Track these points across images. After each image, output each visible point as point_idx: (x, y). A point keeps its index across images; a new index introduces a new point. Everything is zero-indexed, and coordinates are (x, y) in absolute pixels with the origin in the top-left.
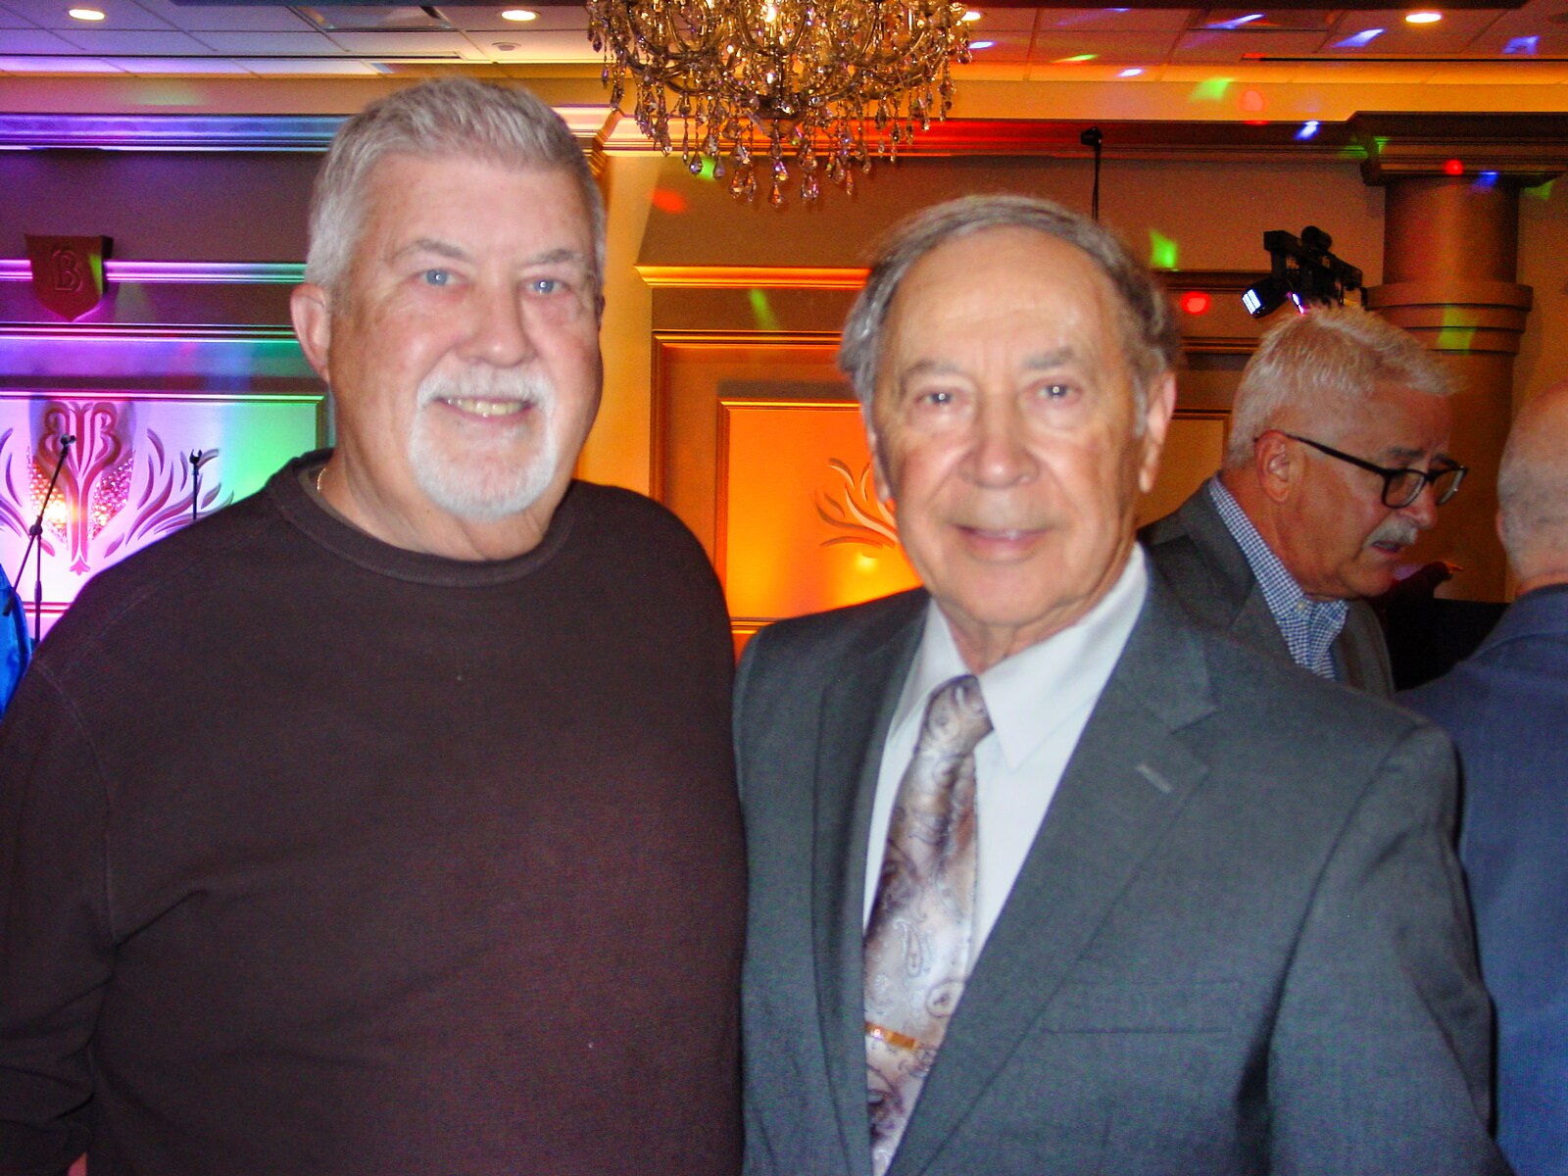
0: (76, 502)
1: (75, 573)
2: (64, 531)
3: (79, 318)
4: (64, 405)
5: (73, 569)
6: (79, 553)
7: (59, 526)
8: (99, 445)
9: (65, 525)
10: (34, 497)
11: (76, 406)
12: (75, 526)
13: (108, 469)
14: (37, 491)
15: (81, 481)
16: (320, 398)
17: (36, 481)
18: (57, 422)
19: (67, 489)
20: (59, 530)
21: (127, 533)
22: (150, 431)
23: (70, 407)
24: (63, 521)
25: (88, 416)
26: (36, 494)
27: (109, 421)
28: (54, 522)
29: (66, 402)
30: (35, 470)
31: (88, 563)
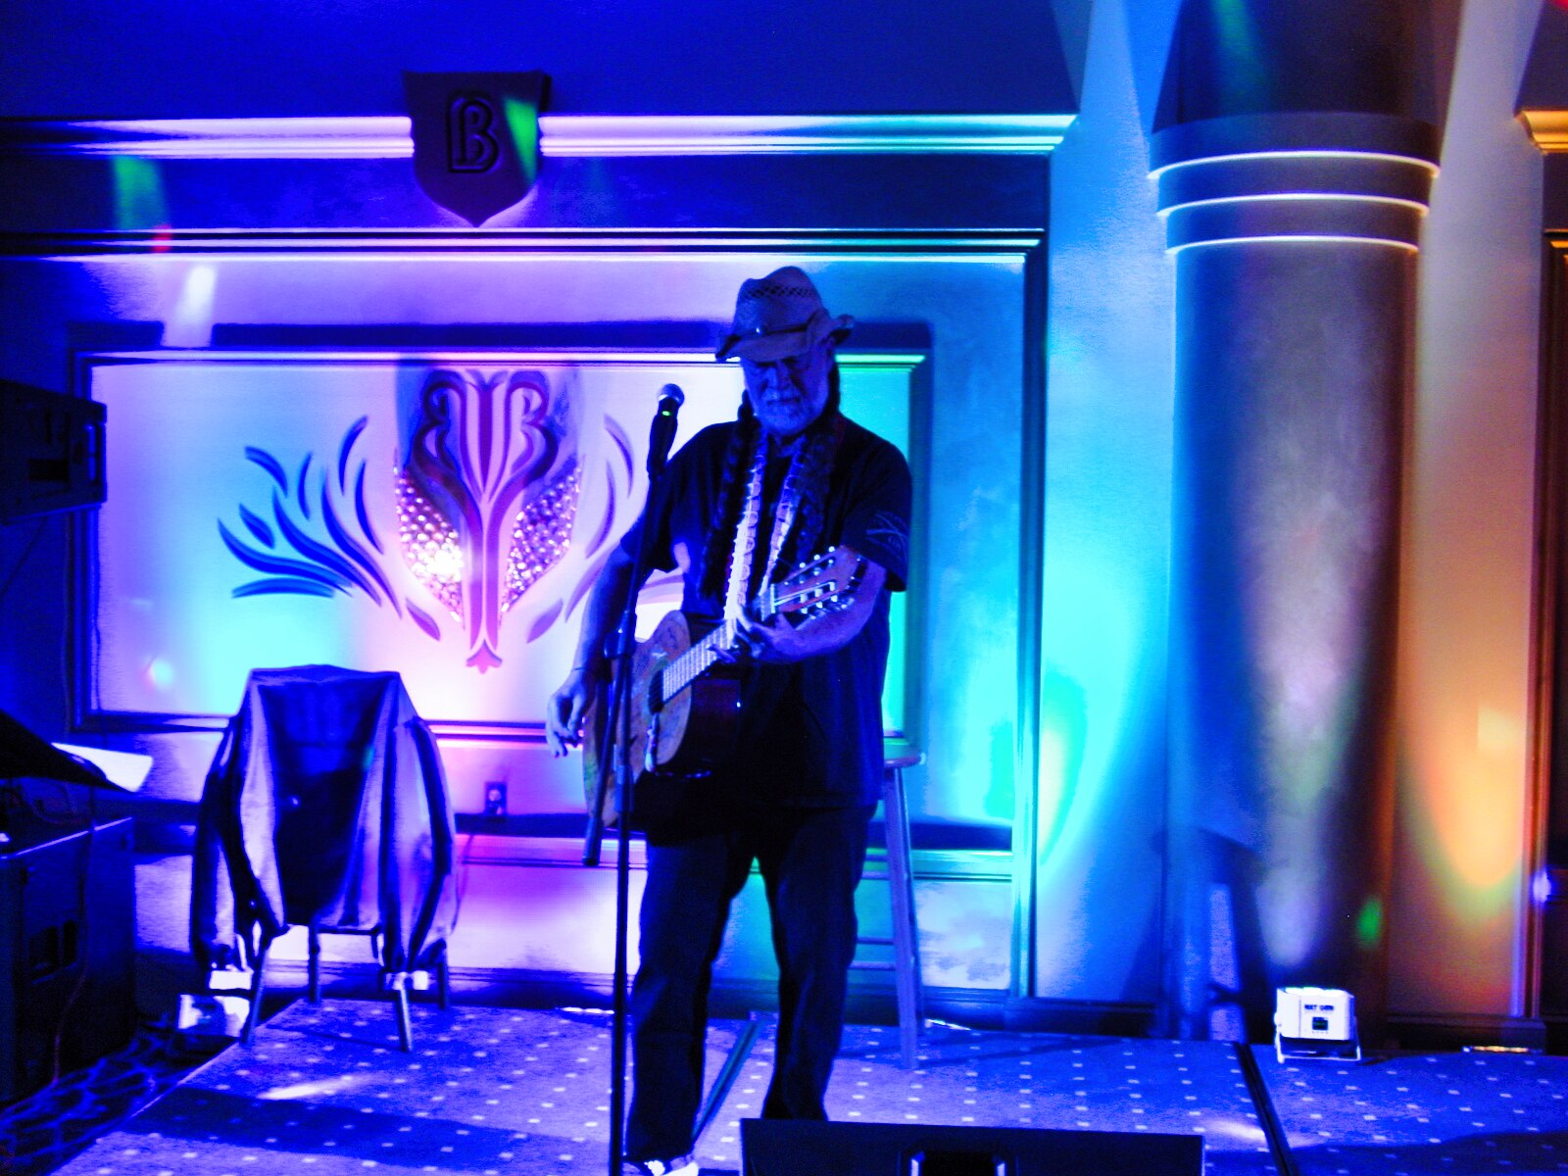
0: (477, 546)
1: (475, 669)
2: (458, 594)
3: (492, 220)
4: (457, 375)
5: (471, 661)
6: (483, 634)
7: (452, 589)
8: (519, 442)
9: (459, 585)
10: (407, 537)
11: (477, 375)
12: (476, 587)
13: (536, 486)
14: (414, 527)
15: (486, 508)
16: (919, 359)
17: (412, 509)
18: (445, 403)
19: (462, 521)
20: (452, 593)
21: (567, 598)
22: (609, 420)
23: (468, 378)
24: (457, 579)
25: (499, 394)
26: (412, 532)
27: (536, 401)
28: (443, 580)
29: (460, 369)
30: (410, 491)
31: (498, 653)
